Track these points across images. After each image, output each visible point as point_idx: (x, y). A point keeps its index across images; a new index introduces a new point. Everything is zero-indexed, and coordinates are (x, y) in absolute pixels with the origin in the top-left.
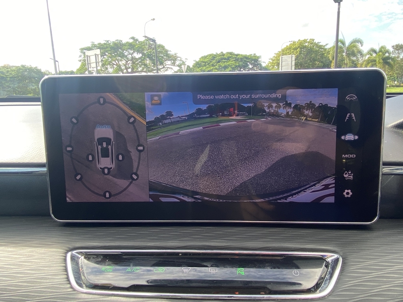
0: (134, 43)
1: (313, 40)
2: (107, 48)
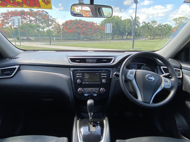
1: (118, 16)
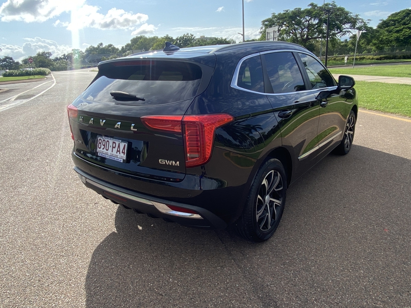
0: (312, 10)
2: (286, 17)
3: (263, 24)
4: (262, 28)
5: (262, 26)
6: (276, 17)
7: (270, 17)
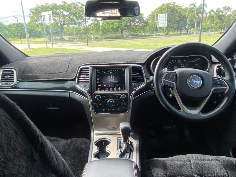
0: (64, 5)
1: (175, 3)
3: (31, 11)
4: (30, 14)
5: (30, 13)
6: (39, 7)
7: (36, 7)
